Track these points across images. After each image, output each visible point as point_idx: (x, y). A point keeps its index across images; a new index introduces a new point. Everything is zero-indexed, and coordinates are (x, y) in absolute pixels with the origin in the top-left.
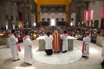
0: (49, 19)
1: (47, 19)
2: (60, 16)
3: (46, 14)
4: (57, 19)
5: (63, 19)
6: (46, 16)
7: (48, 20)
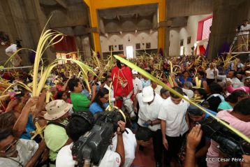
0: (121, 47)
1: (118, 47)
2: (143, 38)
3: (115, 37)
4: (138, 46)
5: (148, 45)
6: (115, 40)
7: (120, 49)
